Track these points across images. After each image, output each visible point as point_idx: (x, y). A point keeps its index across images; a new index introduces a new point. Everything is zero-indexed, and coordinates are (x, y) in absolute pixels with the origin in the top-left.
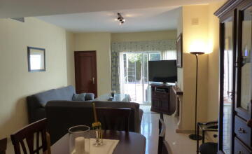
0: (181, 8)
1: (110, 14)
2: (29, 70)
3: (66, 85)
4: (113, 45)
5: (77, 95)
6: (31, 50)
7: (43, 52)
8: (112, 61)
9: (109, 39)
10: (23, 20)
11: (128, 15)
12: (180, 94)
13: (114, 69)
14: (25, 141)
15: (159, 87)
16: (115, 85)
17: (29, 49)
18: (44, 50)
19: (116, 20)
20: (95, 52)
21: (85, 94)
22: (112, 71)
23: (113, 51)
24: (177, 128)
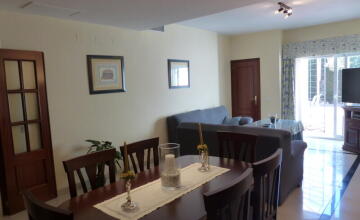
1: (267, 6)
2: (170, 87)
4: (285, 48)
6: (172, 63)
8: (283, 72)
9: (278, 40)
10: (162, 29)
13: (286, 83)
14: (134, 155)
16: (287, 106)
17: (169, 61)
20: (257, 60)
21: (239, 118)
22: (283, 86)
23: (285, 57)
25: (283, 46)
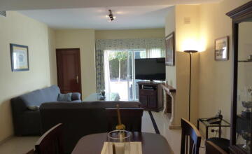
0: (174, 7)
1: (100, 10)
2: (12, 70)
3: (49, 85)
5: (62, 96)
6: (14, 48)
7: (26, 49)
10: (5, 14)
11: (119, 13)
12: (173, 91)
13: (99, 67)
15: (146, 85)
16: (100, 83)
17: (11, 46)
18: (27, 47)
19: (107, 16)
20: (78, 49)
21: (70, 94)
22: (97, 69)
23: (97, 49)
24: (170, 124)
25: (96, 41)
